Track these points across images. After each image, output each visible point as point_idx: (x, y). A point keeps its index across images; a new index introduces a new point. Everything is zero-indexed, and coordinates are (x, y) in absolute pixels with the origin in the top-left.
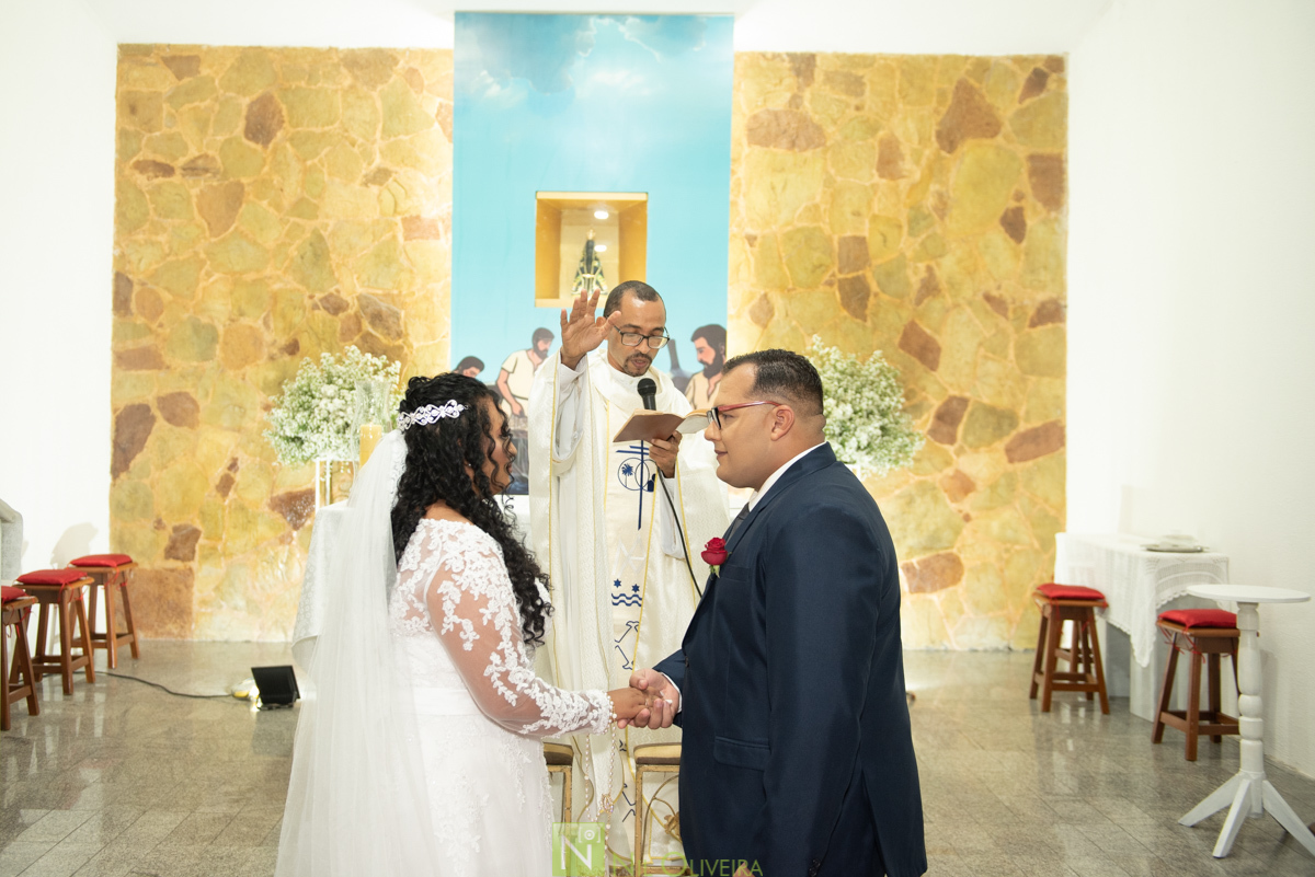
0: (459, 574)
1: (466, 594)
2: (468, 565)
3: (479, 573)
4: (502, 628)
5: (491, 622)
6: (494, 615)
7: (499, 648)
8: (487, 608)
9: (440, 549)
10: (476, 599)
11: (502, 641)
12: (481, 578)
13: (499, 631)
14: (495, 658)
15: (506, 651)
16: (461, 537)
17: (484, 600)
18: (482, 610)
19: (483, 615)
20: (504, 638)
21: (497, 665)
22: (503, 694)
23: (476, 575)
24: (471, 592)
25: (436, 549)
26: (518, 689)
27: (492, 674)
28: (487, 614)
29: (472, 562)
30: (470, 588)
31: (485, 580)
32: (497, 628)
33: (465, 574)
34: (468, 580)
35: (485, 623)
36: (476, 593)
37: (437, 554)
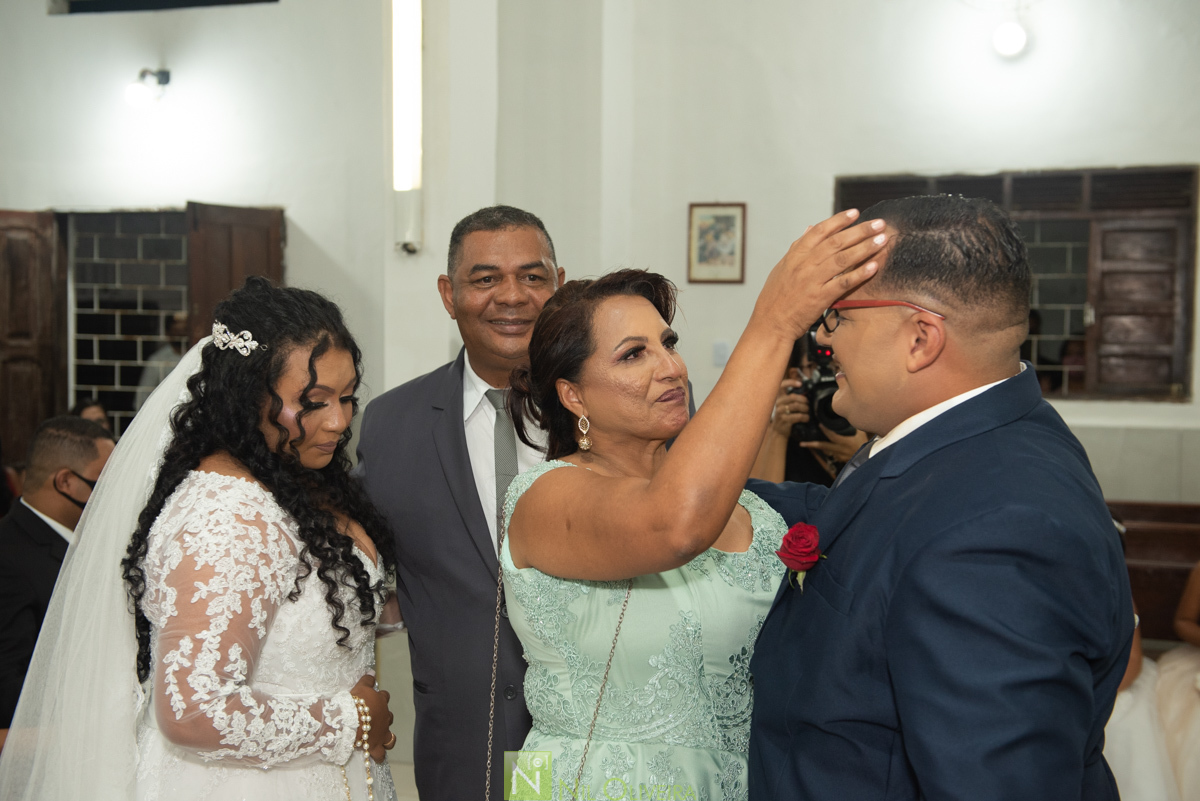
0: (193, 534)
1: (188, 561)
2: (211, 526)
3: (219, 538)
4: (216, 615)
5: (204, 603)
6: (212, 595)
7: (199, 636)
8: (207, 584)
9: (191, 506)
10: (197, 568)
11: (209, 630)
12: (218, 545)
13: (209, 617)
14: (186, 644)
15: (206, 643)
16: (222, 495)
17: (208, 573)
18: (199, 584)
19: (198, 589)
20: (212, 626)
21: (182, 655)
22: (171, 695)
23: (212, 540)
24: (196, 558)
25: (186, 507)
26: (195, 698)
27: (171, 663)
28: (203, 590)
29: (218, 523)
30: (197, 553)
31: (222, 549)
32: (209, 612)
33: (200, 535)
34: (200, 544)
35: (194, 600)
36: (200, 563)
37: (185, 511)
